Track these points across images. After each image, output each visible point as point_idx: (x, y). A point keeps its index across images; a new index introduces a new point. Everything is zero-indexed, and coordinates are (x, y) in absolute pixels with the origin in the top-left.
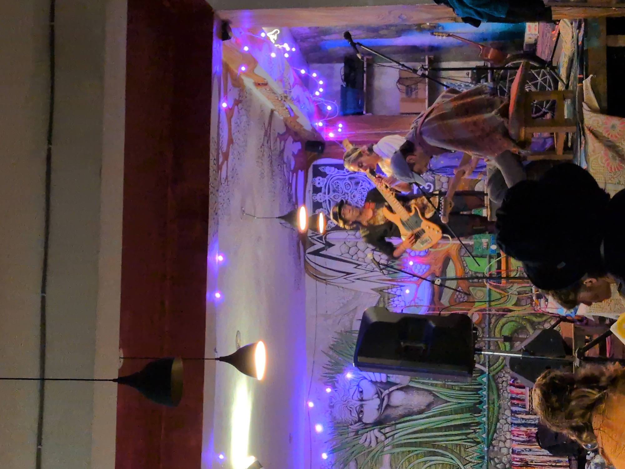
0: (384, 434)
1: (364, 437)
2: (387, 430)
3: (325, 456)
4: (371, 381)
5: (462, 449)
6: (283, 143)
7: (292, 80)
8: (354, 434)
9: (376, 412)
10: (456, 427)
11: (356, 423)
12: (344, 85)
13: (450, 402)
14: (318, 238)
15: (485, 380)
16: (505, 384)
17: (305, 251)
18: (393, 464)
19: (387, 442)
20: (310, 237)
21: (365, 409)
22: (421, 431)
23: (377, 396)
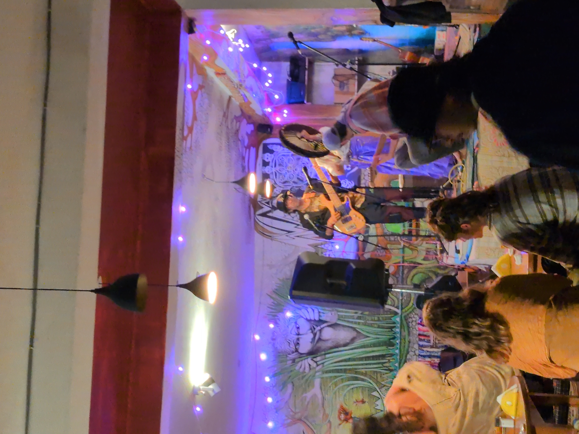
0: (316, 362)
1: (299, 364)
2: (318, 359)
3: (267, 379)
4: (307, 319)
5: (379, 375)
6: (238, 123)
7: (246, 73)
8: (291, 362)
9: (310, 344)
10: (374, 358)
11: (293, 352)
12: (290, 79)
13: (369, 337)
14: (266, 203)
15: (398, 319)
16: (414, 323)
17: (255, 214)
18: (323, 387)
19: (318, 368)
20: (260, 202)
21: (301, 342)
22: (345, 360)
23: (310, 331)
